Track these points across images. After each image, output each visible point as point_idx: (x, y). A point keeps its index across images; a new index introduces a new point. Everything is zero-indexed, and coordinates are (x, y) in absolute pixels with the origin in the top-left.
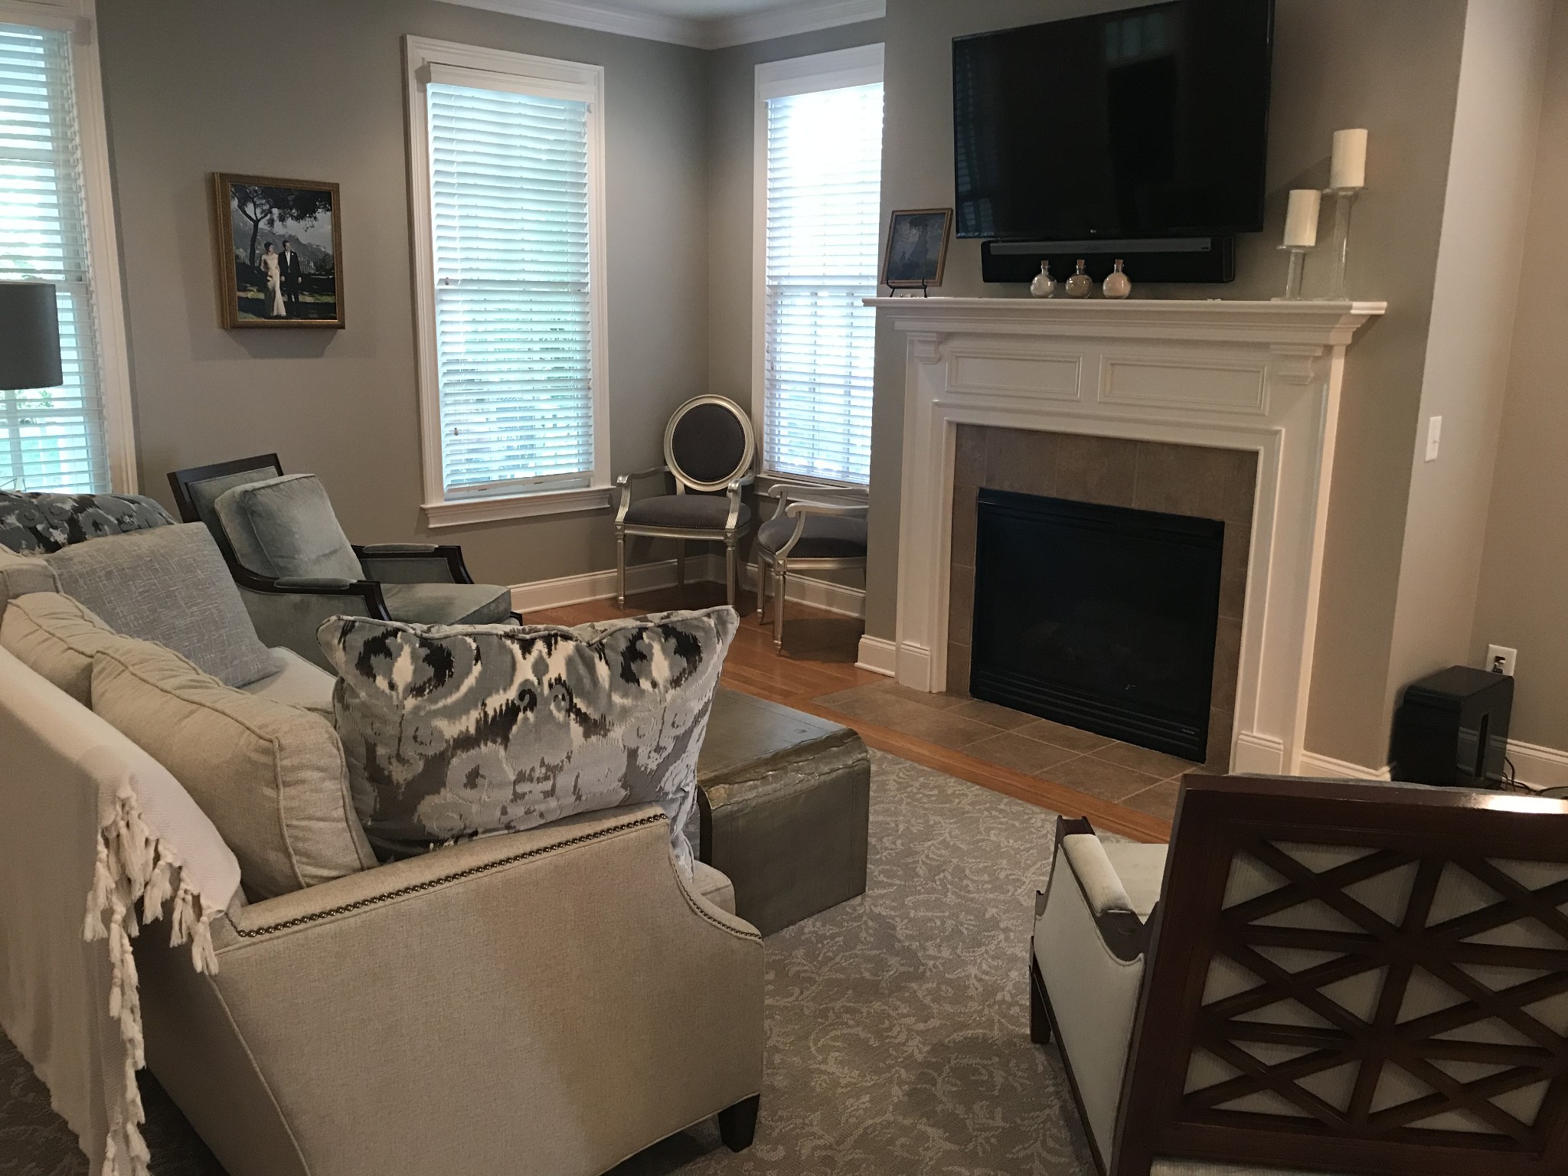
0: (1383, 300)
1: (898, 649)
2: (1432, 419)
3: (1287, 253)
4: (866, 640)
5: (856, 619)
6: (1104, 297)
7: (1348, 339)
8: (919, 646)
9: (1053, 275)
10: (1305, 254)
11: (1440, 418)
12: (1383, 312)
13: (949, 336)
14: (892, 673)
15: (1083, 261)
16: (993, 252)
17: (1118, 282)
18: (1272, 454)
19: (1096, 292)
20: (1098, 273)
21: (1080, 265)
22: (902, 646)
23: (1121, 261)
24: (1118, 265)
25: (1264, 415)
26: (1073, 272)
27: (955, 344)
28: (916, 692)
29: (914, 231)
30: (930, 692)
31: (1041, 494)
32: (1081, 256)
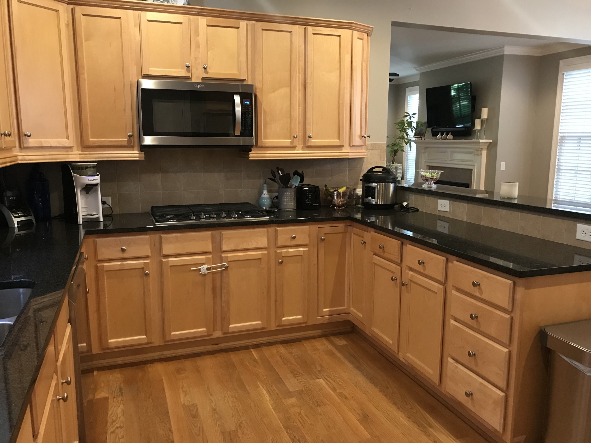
0: (491, 139)
2: (502, 163)
3: (475, 131)
7: (487, 147)
10: (478, 131)
11: (505, 163)
12: (491, 142)
16: (433, 131)
17: (450, 136)
18: (475, 170)
19: (448, 138)
20: (447, 134)
23: (451, 132)
25: (473, 162)
26: (444, 134)
27: (428, 149)
32: (445, 131)
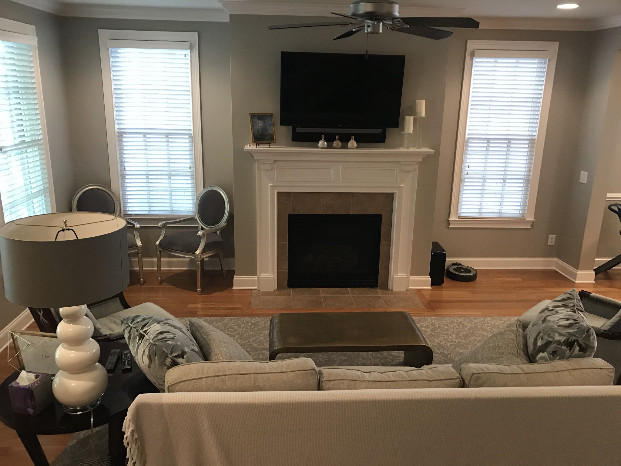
1: (259, 278)
3: (405, 135)
4: (236, 278)
5: (187, 270)
6: (349, 149)
7: (420, 161)
8: (269, 275)
9: (326, 140)
10: (410, 135)
13: (275, 161)
14: (256, 288)
15: (338, 136)
16: (297, 131)
17: (353, 143)
18: (401, 193)
19: (345, 147)
20: (345, 140)
21: (337, 137)
22: (261, 277)
24: (353, 137)
25: (397, 182)
26: (335, 139)
27: (279, 164)
28: (269, 292)
29: (260, 122)
30: (274, 290)
31: (316, 214)
32: (337, 134)
